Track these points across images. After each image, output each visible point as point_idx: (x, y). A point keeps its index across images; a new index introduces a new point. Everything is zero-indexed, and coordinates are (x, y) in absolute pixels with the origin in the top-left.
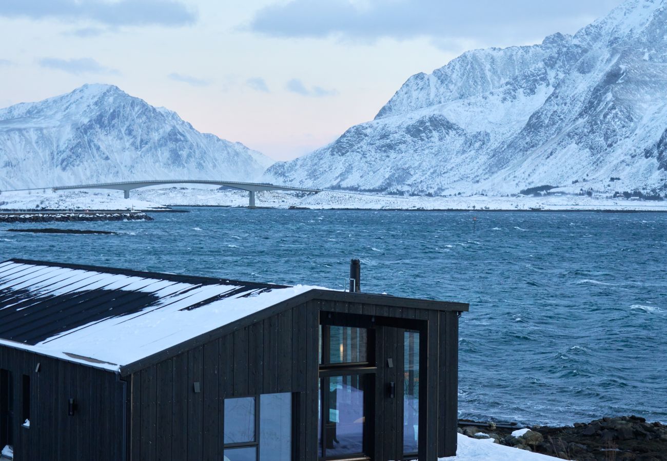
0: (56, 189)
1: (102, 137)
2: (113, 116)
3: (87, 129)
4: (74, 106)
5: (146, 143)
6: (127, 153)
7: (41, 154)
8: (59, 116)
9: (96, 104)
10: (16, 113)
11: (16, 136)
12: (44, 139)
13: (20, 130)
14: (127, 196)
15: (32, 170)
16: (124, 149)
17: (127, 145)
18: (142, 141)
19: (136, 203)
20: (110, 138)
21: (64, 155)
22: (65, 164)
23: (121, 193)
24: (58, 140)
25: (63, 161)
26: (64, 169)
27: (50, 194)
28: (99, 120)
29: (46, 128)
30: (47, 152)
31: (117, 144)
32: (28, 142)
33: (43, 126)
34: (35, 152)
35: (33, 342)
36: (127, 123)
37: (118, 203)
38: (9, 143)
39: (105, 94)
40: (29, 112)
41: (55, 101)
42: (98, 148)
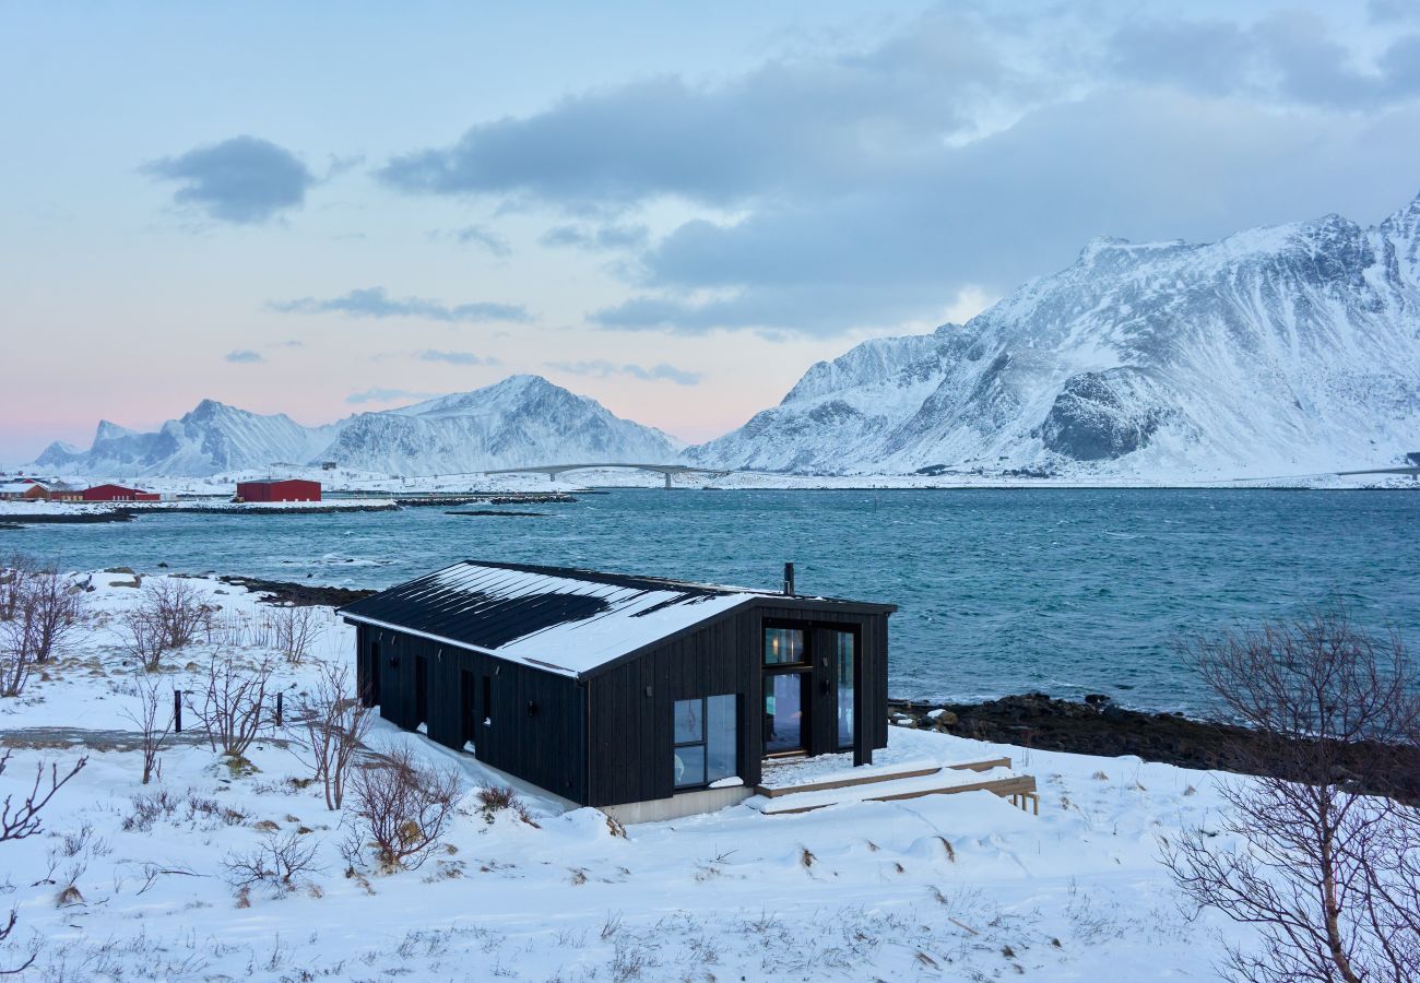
0: (487, 473)
1: (529, 424)
2: (539, 404)
3: (515, 417)
4: (503, 395)
5: (570, 429)
6: (552, 439)
7: (473, 441)
8: (489, 405)
9: (523, 393)
10: (449, 403)
11: (450, 424)
12: (476, 428)
13: (453, 418)
14: (552, 479)
15: (465, 456)
16: (549, 435)
17: (552, 431)
18: (565, 428)
19: (561, 486)
20: (537, 425)
21: (495, 441)
22: (495, 449)
23: (548, 477)
24: (488, 428)
25: (493, 446)
26: (494, 454)
27: (481, 477)
28: (526, 408)
29: (478, 416)
30: (479, 439)
31: (542, 431)
32: (461, 429)
33: (475, 414)
34: (468, 439)
35: (493, 647)
36: (552, 411)
37: (544, 485)
38: (443, 430)
39: (531, 384)
40: (461, 401)
41: (485, 392)
42: (525, 435)
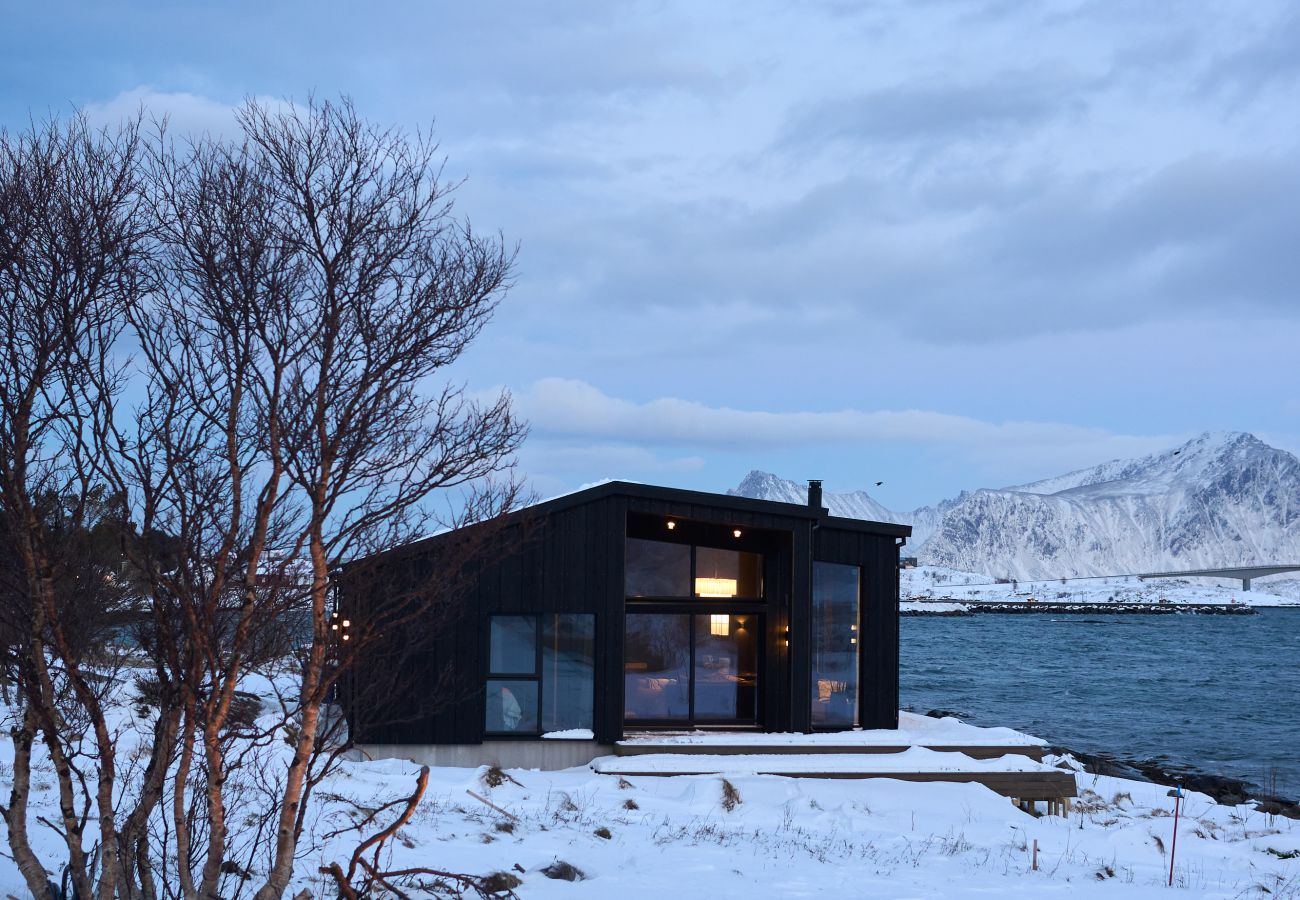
0: (1142, 577)
1: (1230, 507)
2: (1247, 476)
3: (1209, 495)
4: (1188, 464)
5: (1296, 516)
6: (1267, 530)
7: (1142, 532)
8: (1168, 478)
9: (1221, 460)
10: (1106, 475)
11: (1107, 507)
12: (1147, 513)
13: (1112, 498)
14: (1246, 587)
15: (1130, 555)
16: (1262, 524)
17: (1268, 518)
18: (1289, 513)
19: (1257, 597)
20: (1242, 509)
21: (1176, 534)
22: (1177, 546)
23: (1238, 583)
24: (1166, 514)
25: (1173, 542)
26: (1175, 554)
27: (1134, 583)
28: (1226, 483)
29: (1149, 495)
30: (1152, 529)
31: (1253, 518)
32: (1124, 515)
33: (1145, 492)
34: (1134, 530)
36: (1267, 488)
37: (1231, 593)
38: (1097, 517)
39: (1234, 445)
40: (1125, 473)
41: (1163, 458)
42: (1225, 524)
